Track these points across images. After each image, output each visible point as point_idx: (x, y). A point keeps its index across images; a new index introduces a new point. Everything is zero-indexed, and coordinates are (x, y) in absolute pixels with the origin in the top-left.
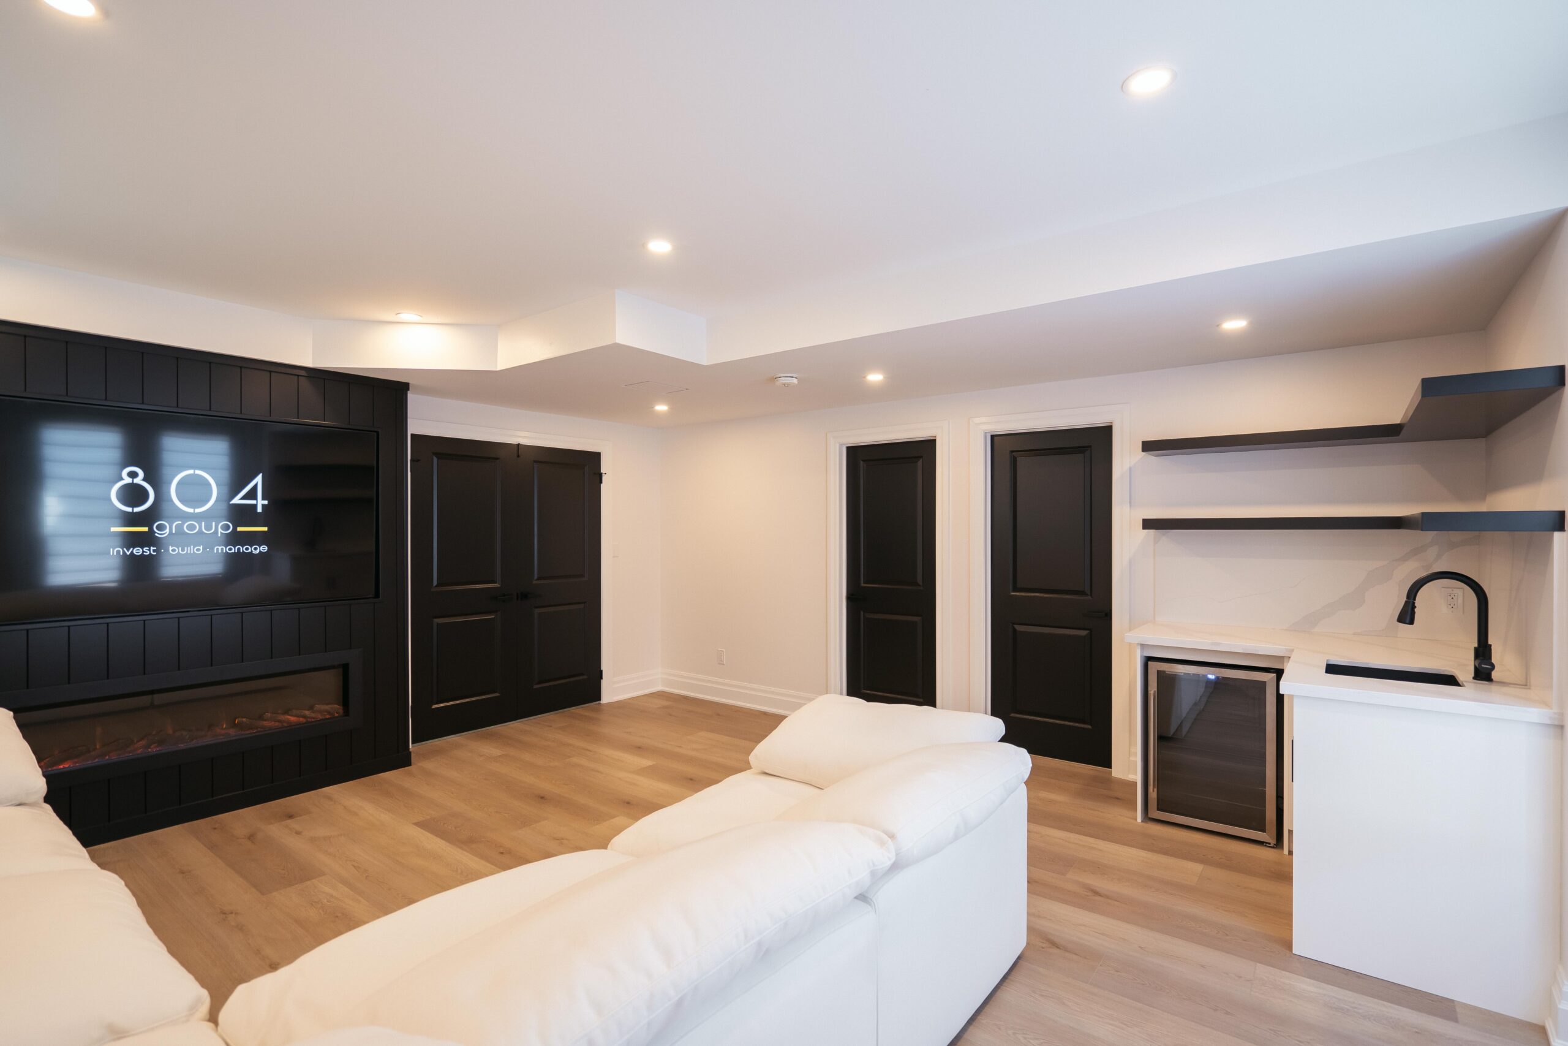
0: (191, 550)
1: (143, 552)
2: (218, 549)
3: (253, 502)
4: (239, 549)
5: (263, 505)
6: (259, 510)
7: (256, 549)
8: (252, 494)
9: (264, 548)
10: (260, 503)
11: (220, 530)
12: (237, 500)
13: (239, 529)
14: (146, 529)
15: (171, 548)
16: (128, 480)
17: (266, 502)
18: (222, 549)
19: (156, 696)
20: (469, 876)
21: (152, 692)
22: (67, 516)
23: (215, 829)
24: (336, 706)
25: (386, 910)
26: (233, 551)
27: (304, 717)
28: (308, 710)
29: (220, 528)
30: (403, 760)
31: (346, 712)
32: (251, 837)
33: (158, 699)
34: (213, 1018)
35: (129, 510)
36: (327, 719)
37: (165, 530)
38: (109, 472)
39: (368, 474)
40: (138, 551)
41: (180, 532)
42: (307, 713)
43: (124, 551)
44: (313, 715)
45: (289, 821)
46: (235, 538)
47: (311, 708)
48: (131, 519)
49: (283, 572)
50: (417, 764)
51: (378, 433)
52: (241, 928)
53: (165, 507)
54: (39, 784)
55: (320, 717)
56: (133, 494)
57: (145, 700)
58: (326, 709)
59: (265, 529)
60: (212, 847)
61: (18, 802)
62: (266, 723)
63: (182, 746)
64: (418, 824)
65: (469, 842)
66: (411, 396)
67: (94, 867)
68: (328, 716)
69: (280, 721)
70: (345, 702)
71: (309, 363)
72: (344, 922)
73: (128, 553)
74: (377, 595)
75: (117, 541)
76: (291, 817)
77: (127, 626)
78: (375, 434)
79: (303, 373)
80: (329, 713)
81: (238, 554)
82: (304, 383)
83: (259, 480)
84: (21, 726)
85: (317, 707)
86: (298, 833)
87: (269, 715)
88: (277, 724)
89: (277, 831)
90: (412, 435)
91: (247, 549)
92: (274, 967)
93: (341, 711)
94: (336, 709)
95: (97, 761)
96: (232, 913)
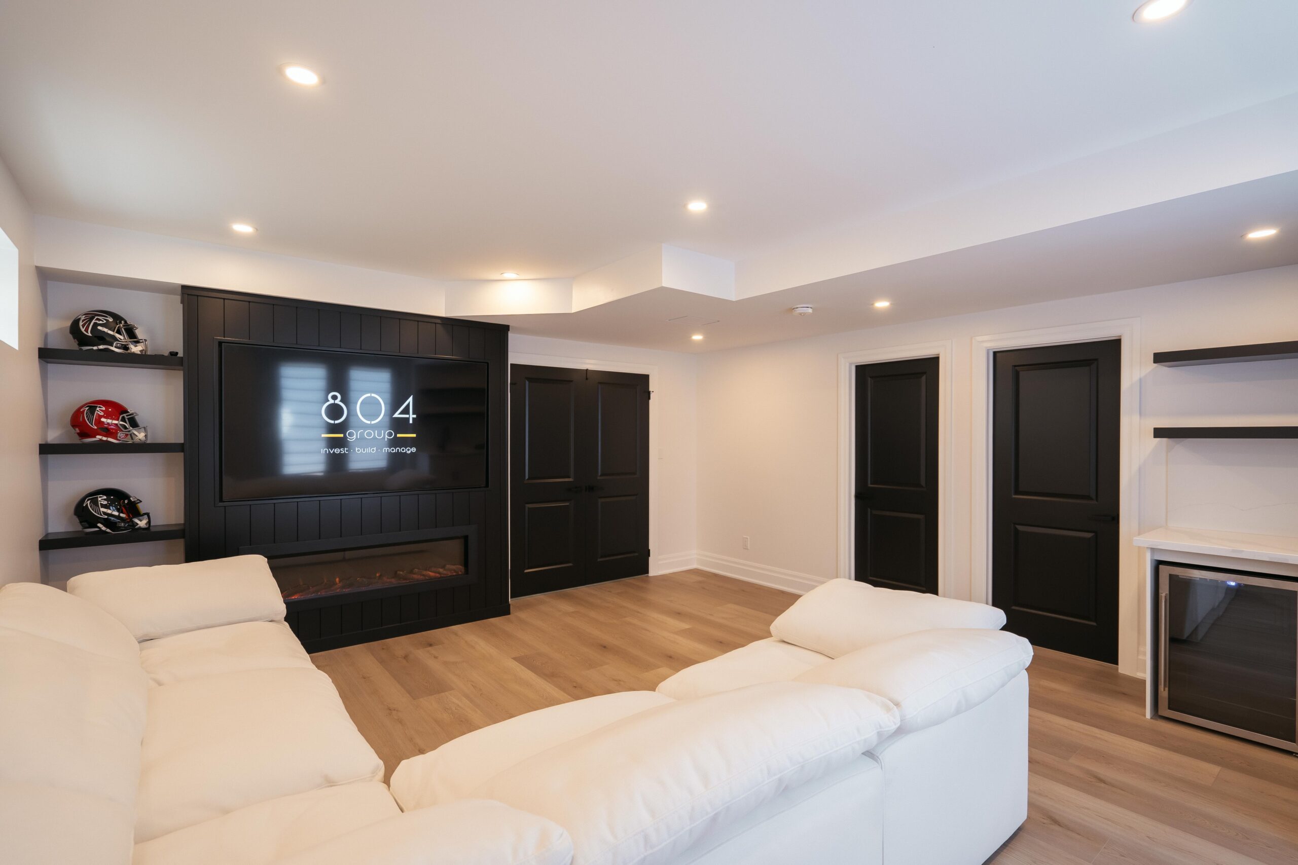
0: (369, 450)
1: (341, 451)
2: (385, 450)
3: (407, 416)
4: (398, 450)
5: (413, 418)
6: (411, 422)
7: (409, 450)
8: (406, 411)
9: (414, 450)
10: (412, 416)
11: (386, 436)
12: (396, 415)
13: (399, 435)
14: (342, 435)
15: (357, 449)
16: (332, 401)
17: (415, 416)
18: (388, 450)
19: (347, 553)
20: (551, 702)
21: (344, 550)
22: (296, 426)
23: (383, 649)
24: (461, 567)
25: (495, 721)
26: (394, 451)
27: (439, 573)
28: (442, 568)
29: (385, 435)
30: (505, 610)
31: (467, 572)
32: (406, 657)
33: (348, 554)
34: (387, 780)
35: (332, 422)
36: (454, 576)
37: (353, 436)
38: (320, 395)
39: (480, 394)
40: (337, 451)
41: (362, 438)
42: (441, 570)
43: (329, 451)
44: (445, 572)
45: (430, 648)
46: (395, 442)
47: (443, 567)
48: (332, 429)
49: (424, 468)
50: (515, 614)
51: (488, 363)
52: (400, 721)
53: (352, 420)
54: (282, 609)
55: (450, 574)
56: (334, 411)
57: (340, 555)
58: (453, 568)
59: (414, 435)
60: (382, 662)
61: (270, 620)
62: (415, 576)
63: (364, 589)
64: (515, 659)
65: (551, 676)
66: (511, 336)
67: (314, 667)
68: (454, 574)
69: (424, 575)
70: (466, 564)
71: (442, 313)
72: (465, 726)
73: (332, 452)
74: (487, 486)
75: (323, 444)
76: (431, 645)
77: (331, 501)
78: (486, 364)
79: (439, 321)
80: (455, 571)
81: (398, 453)
82: (439, 327)
83: (410, 400)
84: (272, 568)
85: (448, 566)
86: (436, 657)
87: (417, 570)
88: (422, 577)
89: (421, 654)
90: (511, 364)
91: (403, 450)
92: (422, 752)
93: (463, 570)
94: (459, 568)
95: (313, 596)
96: (394, 710)
